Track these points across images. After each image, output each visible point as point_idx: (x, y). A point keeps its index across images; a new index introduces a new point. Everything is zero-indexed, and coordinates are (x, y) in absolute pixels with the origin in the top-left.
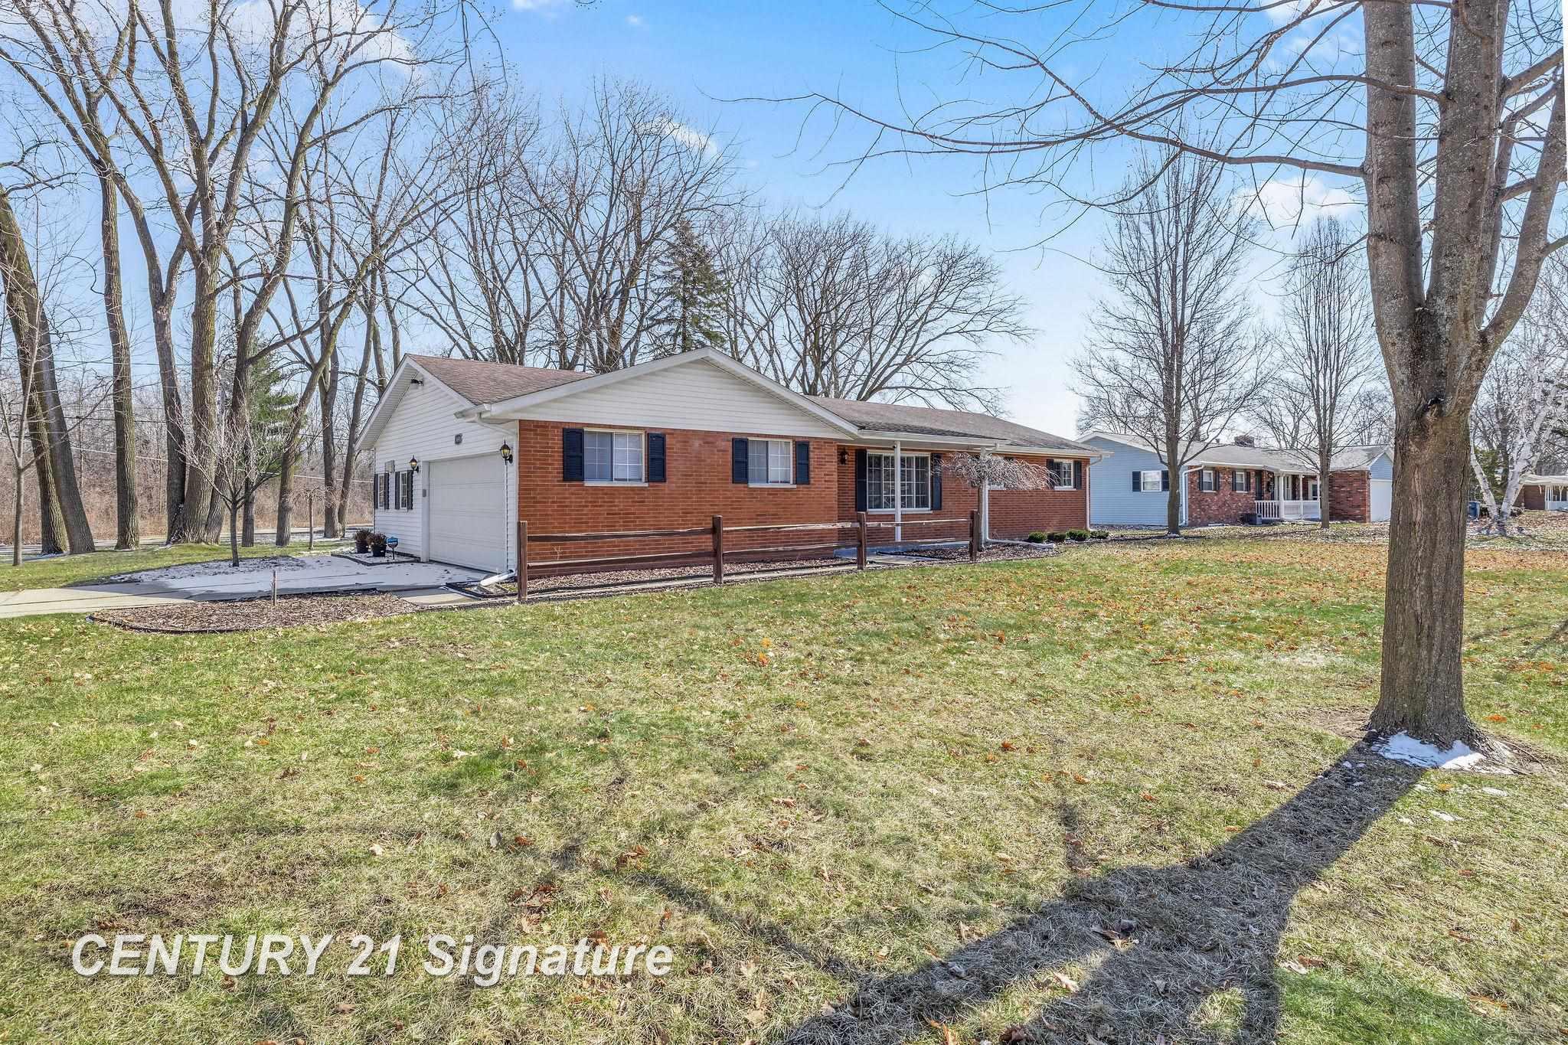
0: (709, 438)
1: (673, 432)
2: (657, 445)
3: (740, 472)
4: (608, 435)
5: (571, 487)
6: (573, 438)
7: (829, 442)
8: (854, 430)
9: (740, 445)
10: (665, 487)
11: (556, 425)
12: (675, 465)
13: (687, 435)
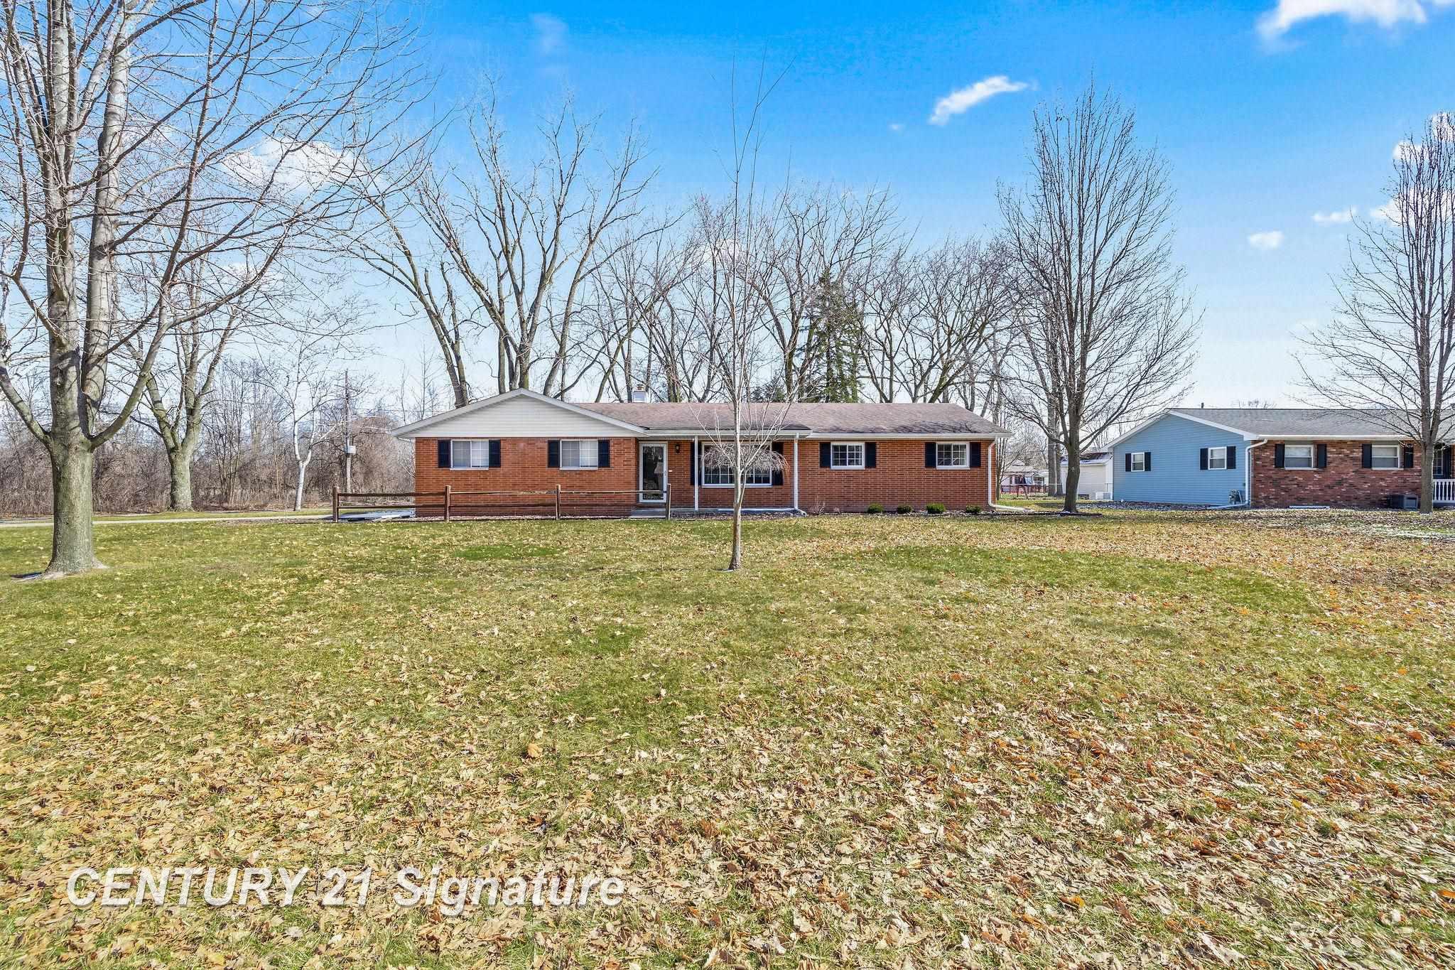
0: (530, 441)
1: (505, 439)
2: (495, 447)
3: (553, 461)
4: (467, 443)
5: (442, 471)
6: (444, 445)
7: (628, 439)
8: (641, 431)
9: (553, 445)
10: (500, 470)
11: (434, 439)
12: (506, 456)
13: (515, 441)
